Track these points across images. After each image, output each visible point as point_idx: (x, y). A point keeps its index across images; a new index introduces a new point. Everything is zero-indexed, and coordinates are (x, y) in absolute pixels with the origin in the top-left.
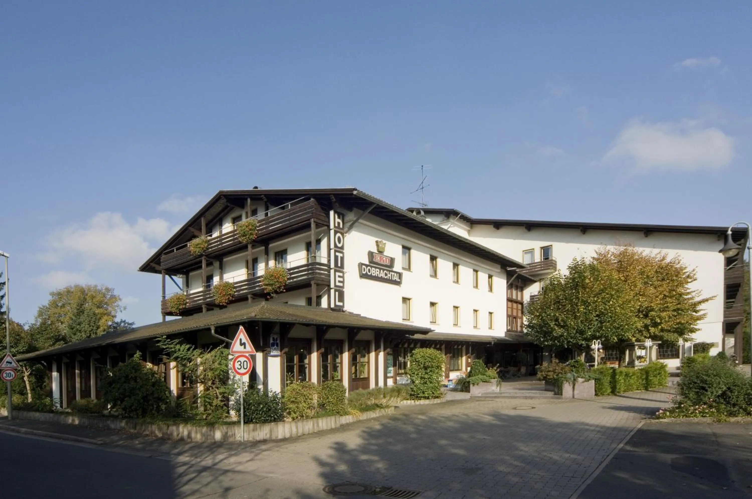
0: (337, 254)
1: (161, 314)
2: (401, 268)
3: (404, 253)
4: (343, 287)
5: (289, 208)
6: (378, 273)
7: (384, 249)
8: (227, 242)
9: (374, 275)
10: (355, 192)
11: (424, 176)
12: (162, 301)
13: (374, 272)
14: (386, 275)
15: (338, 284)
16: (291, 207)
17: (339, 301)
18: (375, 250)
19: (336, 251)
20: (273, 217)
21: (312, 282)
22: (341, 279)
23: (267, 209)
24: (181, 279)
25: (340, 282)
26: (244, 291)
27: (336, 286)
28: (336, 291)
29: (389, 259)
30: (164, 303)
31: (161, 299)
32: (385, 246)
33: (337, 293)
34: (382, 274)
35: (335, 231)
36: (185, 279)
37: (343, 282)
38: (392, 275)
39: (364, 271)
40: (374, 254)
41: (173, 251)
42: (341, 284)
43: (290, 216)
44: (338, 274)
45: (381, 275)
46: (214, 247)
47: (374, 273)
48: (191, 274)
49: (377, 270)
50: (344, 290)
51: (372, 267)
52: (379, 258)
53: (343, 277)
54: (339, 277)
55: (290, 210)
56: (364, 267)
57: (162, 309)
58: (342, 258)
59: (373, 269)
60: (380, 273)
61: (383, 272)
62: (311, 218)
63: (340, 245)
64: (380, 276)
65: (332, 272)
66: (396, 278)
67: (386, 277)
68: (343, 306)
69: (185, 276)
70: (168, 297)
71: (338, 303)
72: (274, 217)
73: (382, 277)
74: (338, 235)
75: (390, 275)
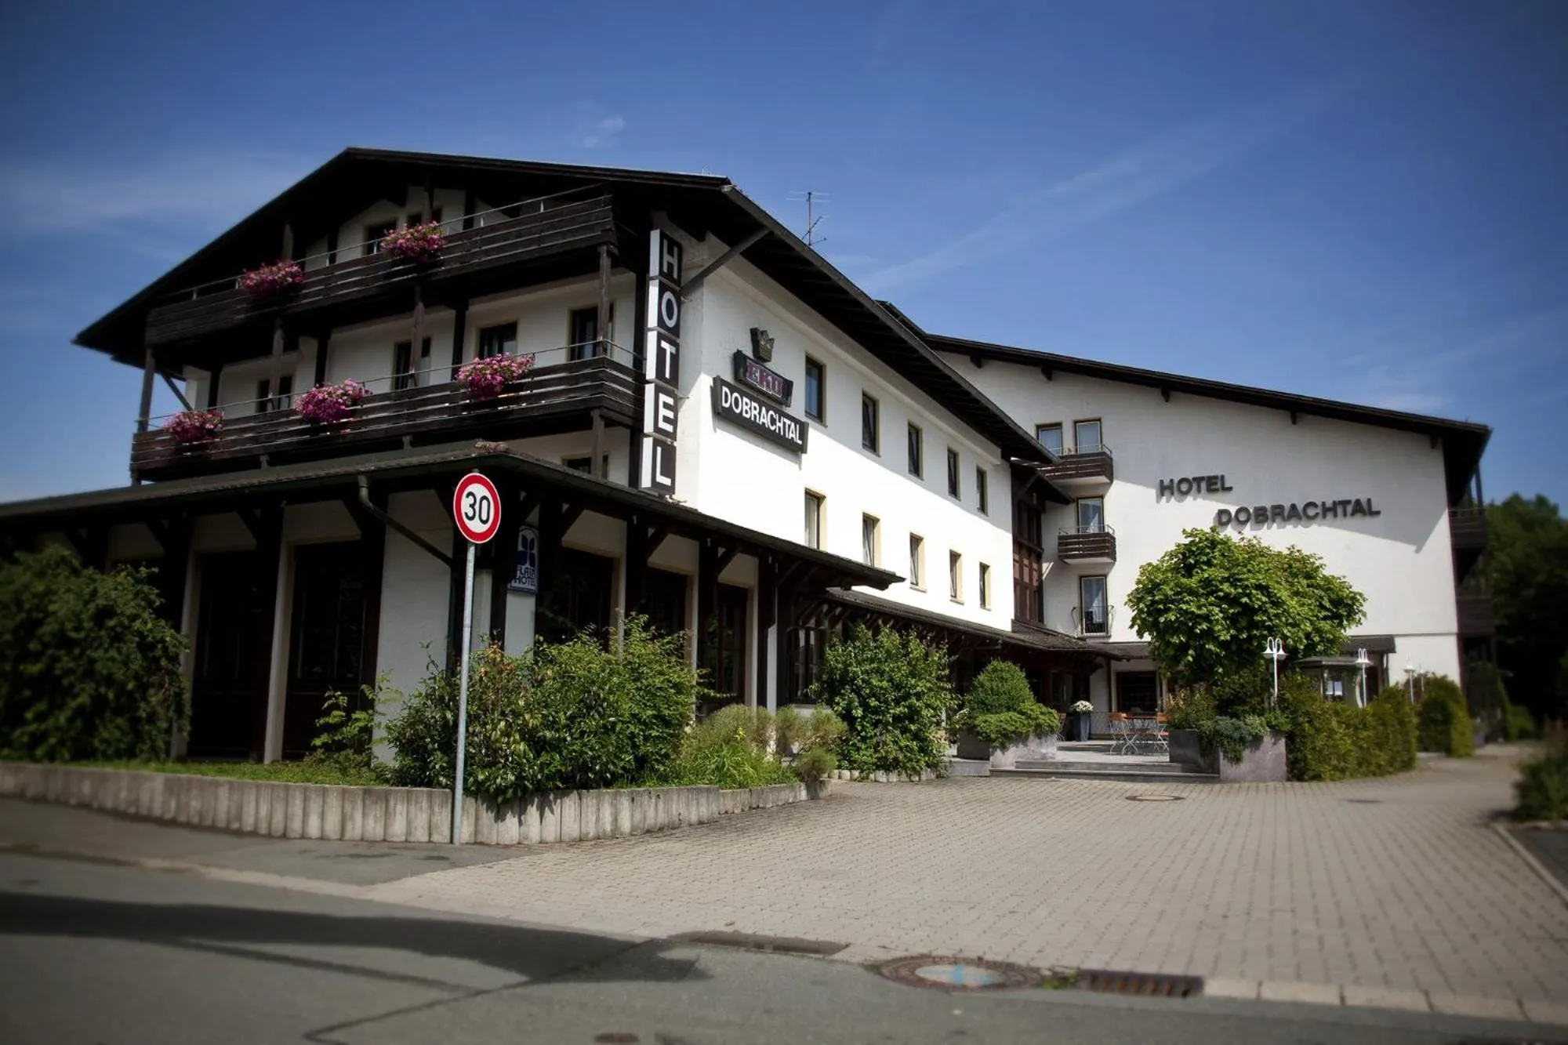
0: (664, 345)
1: (129, 473)
2: (804, 413)
3: (808, 373)
4: (673, 436)
5: (542, 210)
6: (756, 412)
7: (769, 352)
8: (349, 287)
9: (748, 416)
10: (726, 189)
11: (814, 220)
12: (136, 436)
13: (747, 408)
14: (773, 422)
15: (662, 425)
16: (545, 209)
17: (662, 474)
18: (748, 352)
19: (660, 337)
20: (492, 229)
21: (595, 414)
22: (670, 415)
23: (470, 209)
24: (194, 385)
25: (666, 419)
26: (384, 426)
27: (657, 429)
28: (656, 443)
29: (779, 382)
30: (143, 439)
31: (134, 428)
32: (772, 346)
33: (659, 449)
34: (765, 419)
35: (661, 283)
36: (207, 385)
37: (673, 422)
38: (784, 423)
39: (726, 401)
40: (748, 361)
41: (190, 294)
42: (669, 428)
43: (542, 231)
44: (663, 398)
45: (762, 420)
46: (312, 296)
47: (747, 412)
48: (228, 370)
49: (754, 404)
50: (675, 444)
51: (743, 394)
52: (758, 375)
53: (674, 409)
54: (666, 406)
55: (543, 217)
56: (725, 389)
57: (134, 458)
58: (675, 358)
59: (745, 399)
60: (760, 413)
61: (767, 412)
62: (600, 244)
63: (671, 323)
64: (760, 421)
65: (650, 390)
66: (793, 434)
67: (773, 428)
68: (671, 489)
69: (207, 374)
70: (154, 425)
71: (661, 479)
72: (498, 230)
73: (764, 424)
74: (668, 295)
75: (781, 425)
